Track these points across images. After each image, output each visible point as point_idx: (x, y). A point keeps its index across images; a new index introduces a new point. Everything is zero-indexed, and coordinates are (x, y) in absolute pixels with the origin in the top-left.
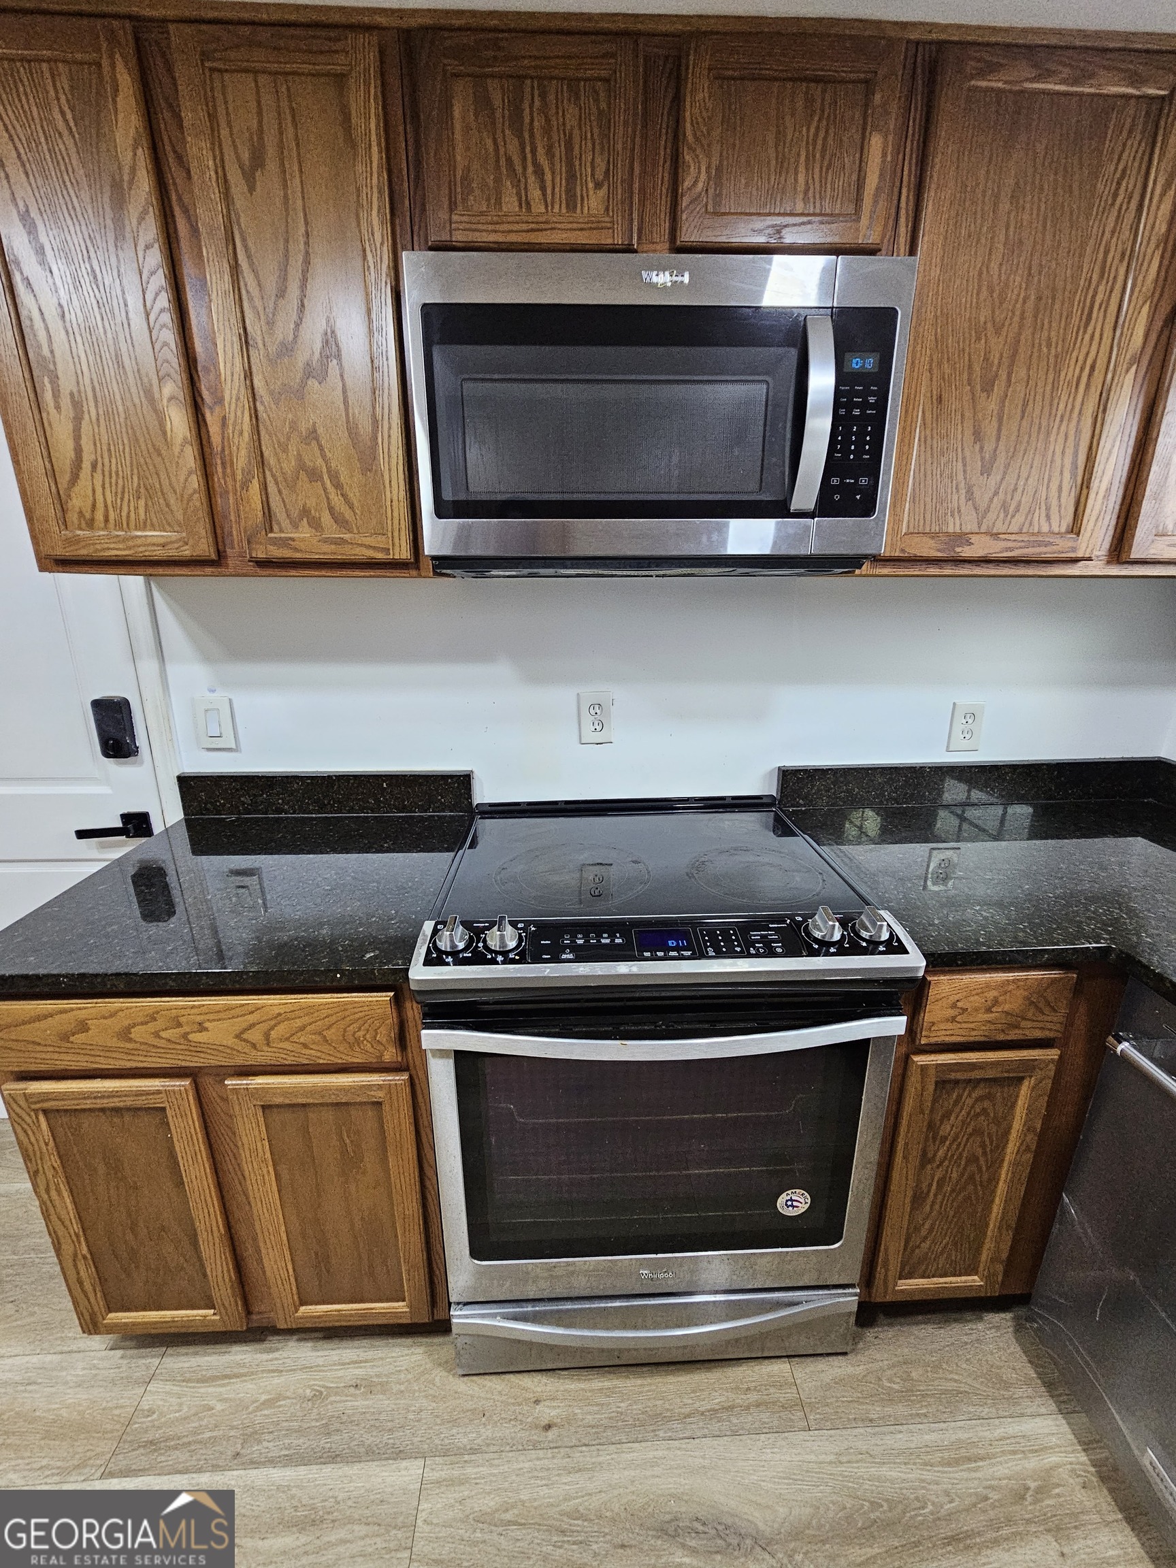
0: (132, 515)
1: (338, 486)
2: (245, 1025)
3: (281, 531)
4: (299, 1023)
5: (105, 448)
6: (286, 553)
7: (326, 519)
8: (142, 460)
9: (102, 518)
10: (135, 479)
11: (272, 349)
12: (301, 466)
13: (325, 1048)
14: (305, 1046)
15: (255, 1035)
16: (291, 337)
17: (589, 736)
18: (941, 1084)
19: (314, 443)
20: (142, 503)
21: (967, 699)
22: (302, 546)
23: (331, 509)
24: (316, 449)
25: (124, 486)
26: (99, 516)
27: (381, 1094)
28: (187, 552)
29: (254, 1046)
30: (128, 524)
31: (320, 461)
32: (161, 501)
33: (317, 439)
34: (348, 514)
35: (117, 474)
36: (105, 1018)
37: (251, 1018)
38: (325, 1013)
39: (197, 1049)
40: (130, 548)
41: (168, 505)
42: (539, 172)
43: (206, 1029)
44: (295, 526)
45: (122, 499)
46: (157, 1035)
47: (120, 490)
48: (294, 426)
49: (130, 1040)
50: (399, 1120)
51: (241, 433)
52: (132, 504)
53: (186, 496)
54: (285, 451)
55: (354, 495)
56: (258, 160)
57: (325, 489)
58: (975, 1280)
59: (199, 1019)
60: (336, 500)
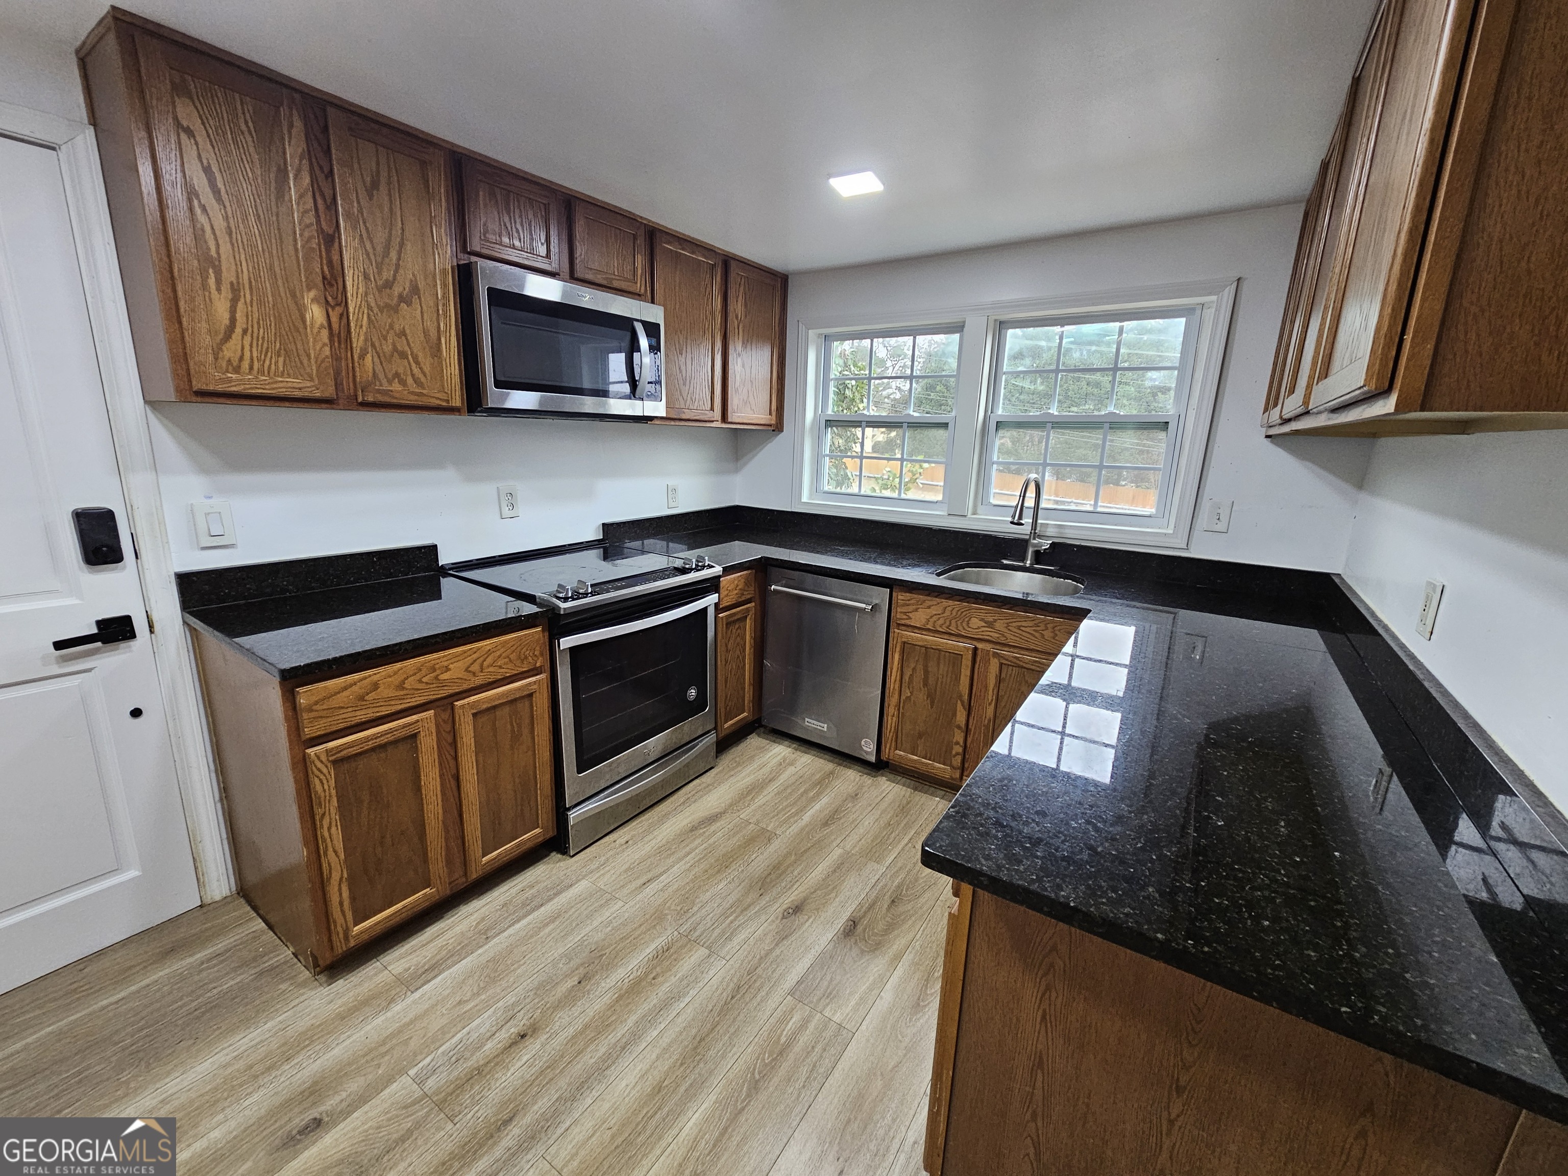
0: (273, 366)
1: (417, 363)
2: (470, 662)
3: (381, 385)
4: (498, 653)
5: (255, 321)
6: (387, 399)
7: (410, 381)
8: (284, 333)
9: (247, 366)
10: (278, 345)
11: (380, 283)
12: (395, 349)
13: (510, 666)
14: (500, 667)
15: (475, 668)
16: (391, 279)
17: (506, 512)
18: (728, 624)
19: (403, 338)
20: (281, 360)
21: (672, 482)
22: (397, 395)
23: (413, 375)
24: (405, 341)
25: (268, 348)
26: (246, 365)
27: (535, 687)
28: (318, 394)
29: (474, 674)
30: (269, 372)
31: (407, 348)
32: (297, 359)
33: (405, 335)
34: (423, 379)
35: (263, 338)
36: (390, 677)
37: (475, 656)
38: (511, 644)
39: (443, 684)
40: (273, 389)
41: (301, 363)
42: (518, 231)
43: (450, 670)
44: (390, 382)
45: (266, 356)
46: (420, 681)
47: (264, 349)
48: (391, 327)
49: (404, 688)
50: (542, 702)
51: (361, 327)
52: (273, 361)
53: (319, 360)
54: (385, 339)
55: (427, 369)
56: (375, 185)
57: (409, 363)
58: (745, 714)
59: (445, 664)
60: (416, 370)
